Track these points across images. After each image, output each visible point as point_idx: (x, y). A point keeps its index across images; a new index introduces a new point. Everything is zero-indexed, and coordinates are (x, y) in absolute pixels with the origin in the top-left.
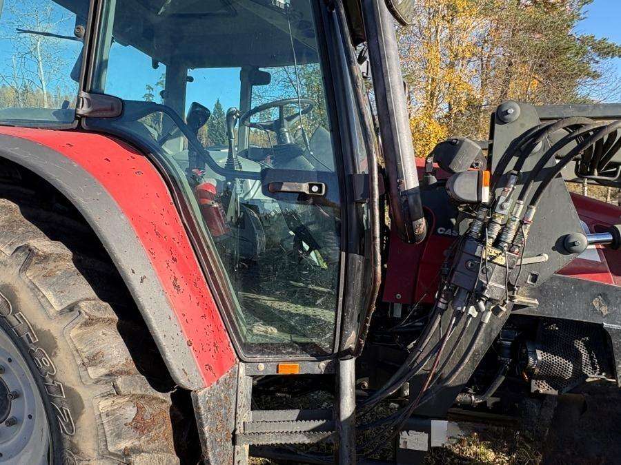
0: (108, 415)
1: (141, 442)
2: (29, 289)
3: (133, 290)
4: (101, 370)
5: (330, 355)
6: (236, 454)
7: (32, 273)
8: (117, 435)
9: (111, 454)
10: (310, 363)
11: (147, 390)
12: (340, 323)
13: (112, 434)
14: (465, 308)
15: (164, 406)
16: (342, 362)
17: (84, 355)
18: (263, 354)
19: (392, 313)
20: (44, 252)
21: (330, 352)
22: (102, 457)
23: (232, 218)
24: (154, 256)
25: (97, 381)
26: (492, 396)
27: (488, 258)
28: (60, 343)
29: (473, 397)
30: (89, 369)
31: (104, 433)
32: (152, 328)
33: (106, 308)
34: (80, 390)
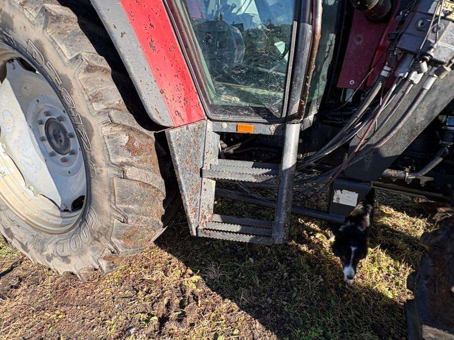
0: (108, 138)
1: (133, 160)
2: (50, 43)
3: (115, 41)
4: (102, 106)
5: (279, 119)
6: (203, 184)
7: (50, 31)
8: (115, 153)
9: (113, 164)
10: (263, 125)
11: (134, 124)
12: (288, 90)
13: (112, 151)
14: (407, 73)
15: (150, 141)
16: (288, 125)
17: (89, 93)
18: (225, 114)
19: (344, 98)
20: (56, 13)
21: (279, 117)
22: (108, 165)
23: (213, 11)
24: (133, 18)
25: (99, 113)
26: (426, 175)
27: (442, 15)
28: (74, 84)
29: (407, 174)
30: (93, 104)
31: (107, 149)
32: (131, 73)
33: (102, 60)
34: (89, 118)
